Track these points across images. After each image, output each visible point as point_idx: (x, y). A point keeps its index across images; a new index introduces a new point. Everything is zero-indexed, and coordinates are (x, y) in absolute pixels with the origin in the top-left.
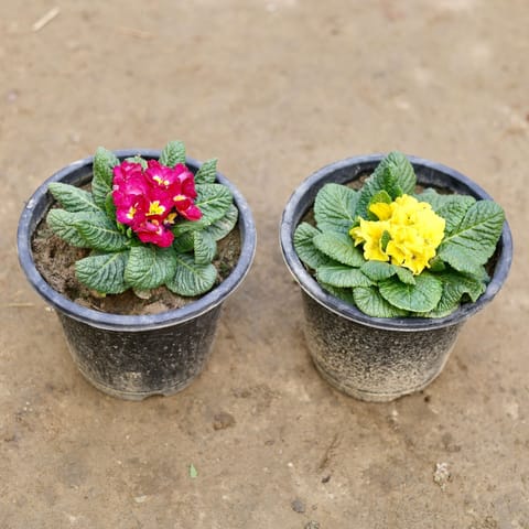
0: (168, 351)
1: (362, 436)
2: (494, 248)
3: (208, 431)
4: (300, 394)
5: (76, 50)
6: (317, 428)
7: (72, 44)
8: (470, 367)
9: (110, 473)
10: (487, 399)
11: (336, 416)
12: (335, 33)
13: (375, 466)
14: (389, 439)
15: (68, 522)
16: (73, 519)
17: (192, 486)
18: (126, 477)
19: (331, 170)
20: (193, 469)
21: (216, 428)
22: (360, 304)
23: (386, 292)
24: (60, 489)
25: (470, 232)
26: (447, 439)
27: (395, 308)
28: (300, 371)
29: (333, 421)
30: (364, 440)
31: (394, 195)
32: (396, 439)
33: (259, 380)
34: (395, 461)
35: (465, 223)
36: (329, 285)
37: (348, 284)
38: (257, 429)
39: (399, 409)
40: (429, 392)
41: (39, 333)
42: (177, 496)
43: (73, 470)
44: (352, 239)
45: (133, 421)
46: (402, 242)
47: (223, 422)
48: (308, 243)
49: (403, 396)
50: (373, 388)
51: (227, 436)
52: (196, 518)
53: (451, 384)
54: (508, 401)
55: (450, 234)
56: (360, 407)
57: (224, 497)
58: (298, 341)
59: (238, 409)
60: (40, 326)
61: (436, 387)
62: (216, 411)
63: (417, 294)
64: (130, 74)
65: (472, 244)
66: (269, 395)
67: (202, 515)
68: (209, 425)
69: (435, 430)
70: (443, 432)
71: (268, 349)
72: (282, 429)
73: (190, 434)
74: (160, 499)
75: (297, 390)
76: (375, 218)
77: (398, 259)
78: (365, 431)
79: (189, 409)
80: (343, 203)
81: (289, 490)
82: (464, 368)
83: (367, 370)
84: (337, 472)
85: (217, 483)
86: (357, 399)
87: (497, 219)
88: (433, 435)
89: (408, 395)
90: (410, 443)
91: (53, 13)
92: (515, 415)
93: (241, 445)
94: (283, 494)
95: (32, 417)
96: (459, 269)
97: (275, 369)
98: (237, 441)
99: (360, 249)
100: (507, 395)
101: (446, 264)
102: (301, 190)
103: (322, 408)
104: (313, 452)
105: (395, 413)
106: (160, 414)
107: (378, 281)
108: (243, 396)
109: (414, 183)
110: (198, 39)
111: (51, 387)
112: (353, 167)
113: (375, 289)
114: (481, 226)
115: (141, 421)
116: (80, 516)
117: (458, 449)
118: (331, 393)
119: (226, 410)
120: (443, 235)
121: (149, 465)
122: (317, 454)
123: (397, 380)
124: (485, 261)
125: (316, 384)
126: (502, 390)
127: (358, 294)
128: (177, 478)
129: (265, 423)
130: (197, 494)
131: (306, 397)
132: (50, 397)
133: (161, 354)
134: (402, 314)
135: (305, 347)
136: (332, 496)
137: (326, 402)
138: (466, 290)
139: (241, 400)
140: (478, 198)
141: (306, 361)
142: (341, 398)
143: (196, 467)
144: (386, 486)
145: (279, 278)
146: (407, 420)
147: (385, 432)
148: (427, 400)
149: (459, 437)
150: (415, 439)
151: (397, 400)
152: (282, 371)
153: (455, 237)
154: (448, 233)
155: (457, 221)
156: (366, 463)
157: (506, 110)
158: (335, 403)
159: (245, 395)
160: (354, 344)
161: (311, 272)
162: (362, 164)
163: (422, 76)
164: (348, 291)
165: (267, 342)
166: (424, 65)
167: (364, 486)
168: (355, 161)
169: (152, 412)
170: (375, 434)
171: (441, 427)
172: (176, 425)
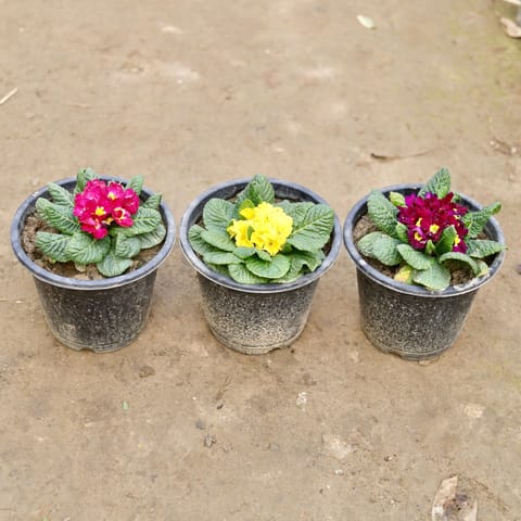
0: (91, 314)
1: (245, 377)
2: (328, 237)
3: (135, 378)
4: (202, 352)
5: (32, 119)
6: (214, 374)
7: (29, 115)
8: (324, 329)
9: (66, 409)
10: (336, 350)
11: (226, 365)
12: (228, 98)
13: (255, 396)
14: (265, 379)
15: (37, 441)
16: (40, 439)
17: (125, 414)
18: (77, 411)
19: (215, 190)
20: (125, 404)
21: (141, 377)
22: (234, 275)
23: (251, 266)
24: (31, 421)
25: (311, 226)
26: (306, 377)
27: (258, 277)
28: (200, 337)
29: (224, 369)
30: (248, 380)
31: (256, 203)
32: (270, 378)
33: (172, 343)
34: (268, 393)
35: (307, 220)
36: (212, 264)
37: (224, 262)
38: (170, 376)
39: (272, 358)
40: (293, 347)
41: (13, 318)
42: (114, 422)
43: (39, 407)
44: (228, 234)
45: (81, 374)
46: (262, 233)
47: (147, 372)
48: (198, 238)
49: (275, 349)
50: (252, 342)
51: (149, 381)
52: (128, 435)
53: (310, 341)
54: (352, 350)
55: (297, 228)
56: (244, 358)
57: (148, 421)
58: (200, 316)
59: (157, 364)
60: (13, 314)
61: (299, 343)
62: (141, 365)
63: (272, 267)
64: (73, 134)
65: (313, 234)
66: (179, 353)
67: (132, 433)
68: (136, 375)
69: (298, 372)
70: (304, 373)
71: (178, 323)
72: (189, 375)
73: (122, 381)
74: (102, 424)
75: (200, 350)
76: (244, 219)
77: (260, 245)
78: (248, 374)
79: (121, 365)
80: (223, 211)
81: (193, 415)
82: (321, 330)
83: (246, 328)
84: (228, 402)
85: (143, 412)
86: (242, 353)
87: (329, 216)
88: (297, 375)
89: (278, 349)
90: (280, 380)
91: (12, 93)
92: (356, 359)
93: (159, 387)
94: (190, 418)
95: (9, 374)
96: (300, 249)
97: (183, 335)
98: (156, 385)
99: (234, 240)
100: (351, 346)
101: (292, 247)
102: (194, 203)
103: (217, 361)
104: (211, 389)
105: (269, 361)
106: (102, 369)
107: (245, 260)
108: (160, 354)
109: (273, 196)
110: (125, 108)
111: (22, 355)
112: (231, 187)
113: (243, 265)
114: (318, 222)
115: (88, 373)
116: (46, 438)
117: (314, 383)
118: (224, 350)
119: (148, 364)
120: (291, 229)
121: (94, 403)
122: (214, 391)
123: (268, 335)
124: (322, 246)
125: (213, 345)
126: (347, 343)
127: (232, 269)
128: (114, 410)
129: (176, 372)
130: (129, 420)
131: (206, 354)
132: (21, 361)
133: (87, 315)
134: (262, 281)
135: (205, 320)
136: (224, 417)
137: (220, 356)
138: (305, 262)
139: (158, 357)
140: (316, 203)
141: (206, 330)
142: (231, 353)
143: (128, 403)
144: (263, 409)
145: (186, 274)
146: (277, 366)
147: (263, 375)
148: (293, 352)
149: (315, 375)
150: (284, 378)
151: (271, 352)
152: (188, 337)
153: (301, 230)
154: (295, 227)
155: (301, 219)
156: (248, 395)
157: (357, 149)
158: (227, 357)
159: (162, 354)
160: (234, 308)
161: (201, 258)
162: (236, 185)
163: (293, 128)
164: (225, 267)
165: (177, 317)
166: (295, 119)
167: (247, 409)
168: (233, 183)
169: (95, 368)
170: (255, 376)
171: (302, 370)
172: (112, 376)
